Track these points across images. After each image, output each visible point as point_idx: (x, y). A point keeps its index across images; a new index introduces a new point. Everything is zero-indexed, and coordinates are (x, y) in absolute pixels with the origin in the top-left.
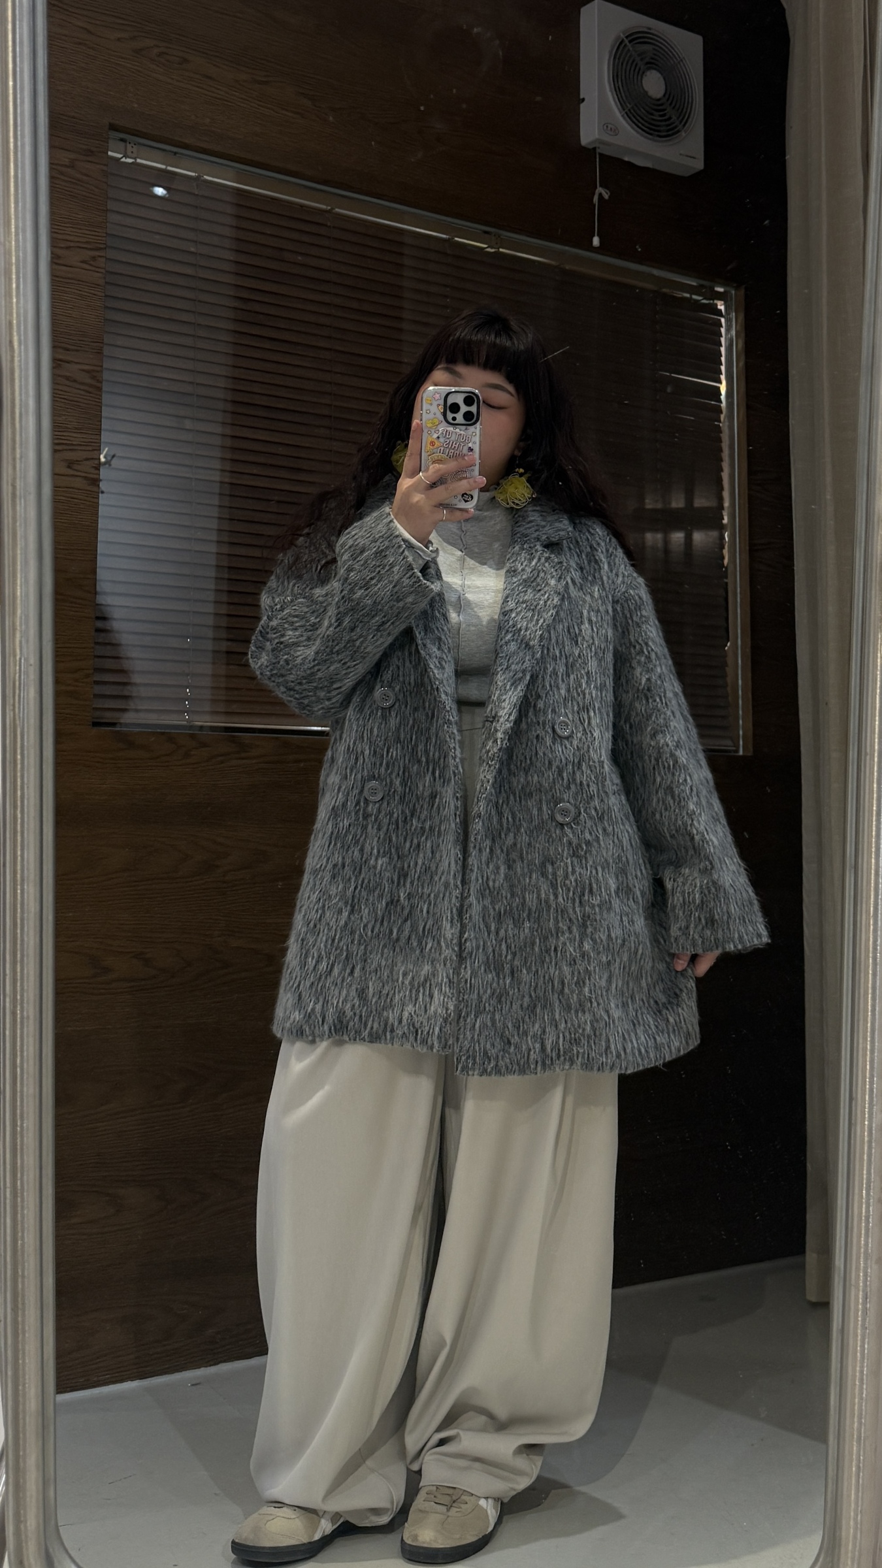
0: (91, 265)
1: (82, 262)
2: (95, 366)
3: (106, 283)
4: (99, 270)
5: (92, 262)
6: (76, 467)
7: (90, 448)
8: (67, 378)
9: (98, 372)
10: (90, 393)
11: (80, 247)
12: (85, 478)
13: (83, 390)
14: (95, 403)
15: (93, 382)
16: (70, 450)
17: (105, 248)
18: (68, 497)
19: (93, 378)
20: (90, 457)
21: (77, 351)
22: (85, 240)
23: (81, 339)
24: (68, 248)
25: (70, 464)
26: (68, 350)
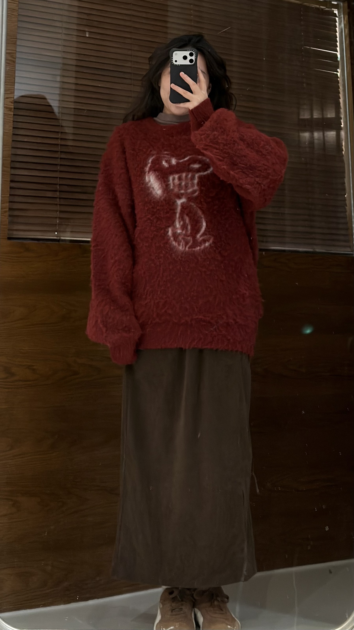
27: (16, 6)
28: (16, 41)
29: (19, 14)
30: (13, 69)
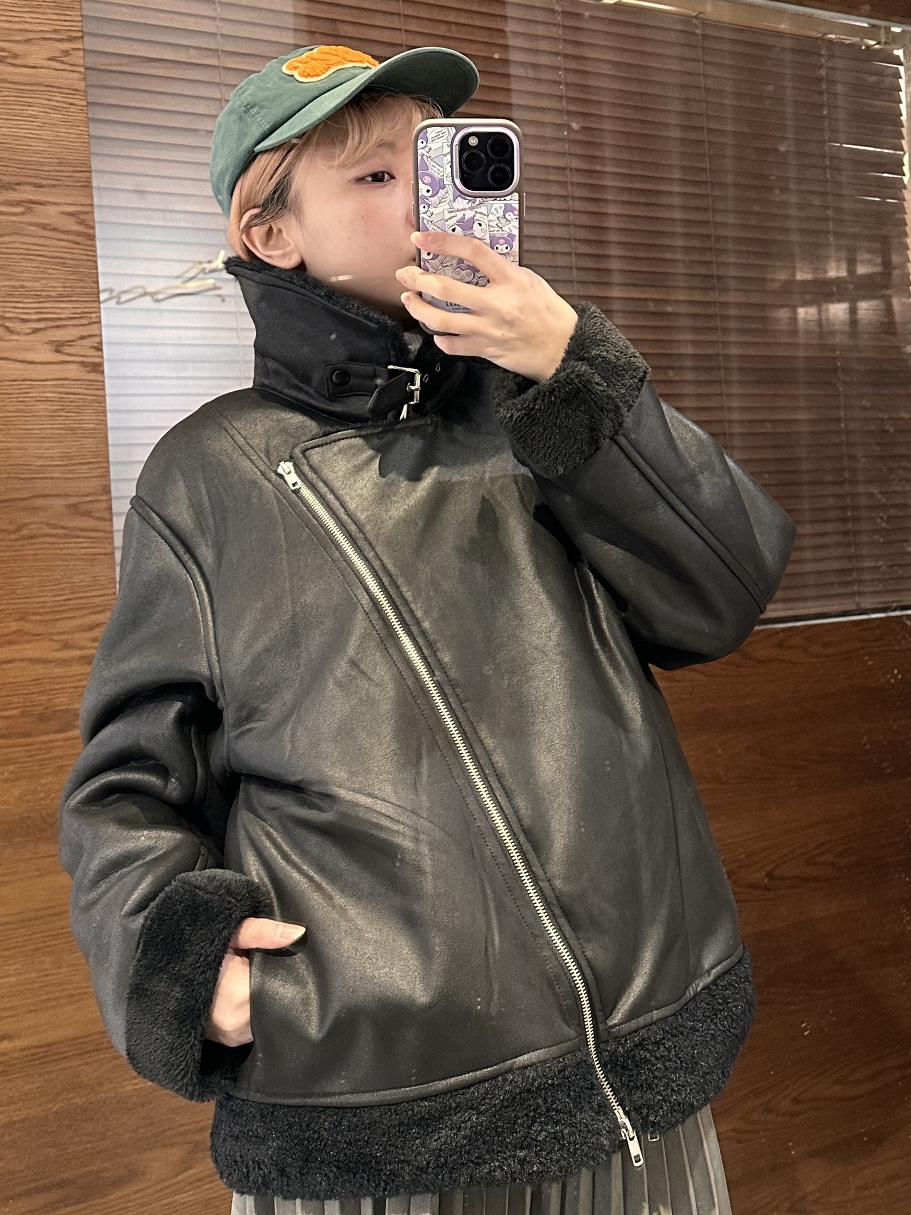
0: (63, 62)
1: (50, 59)
2: (82, 205)
3: (87, 86)
4: (77, 69)
5: (64, 59)
6: (67, 349)
7: (83, 321)
8: (44, 227)
9: (87, 213)
10: (77, 243)
11: (44, 39)
12: (82, 363)
13: (67, 241)
14: (85, 258)
15: (82, 229)
16: (57, 327)
17: (82, 37)
18: (59, 393)
19: (82, 222)
20: (85, 334)
21: (53, 186)
22: (51, 28)
23: (57, 168)
24: (28, 41)
25: (58, 347)
26: (41, 186)
27: (79, 80)
28: (90, 178)
29: (90, 101)
30: (93, 258)
